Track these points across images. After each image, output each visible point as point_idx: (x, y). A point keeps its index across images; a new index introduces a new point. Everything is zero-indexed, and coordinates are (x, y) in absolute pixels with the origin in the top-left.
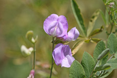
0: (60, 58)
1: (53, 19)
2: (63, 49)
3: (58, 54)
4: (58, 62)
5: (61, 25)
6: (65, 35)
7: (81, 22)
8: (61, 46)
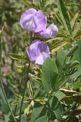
0: (35, 55)
3: (33, 50)
4: (32, 59)
6: (42, 31)
7: (67, 21)
8: (38, 42)
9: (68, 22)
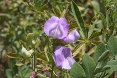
0: (61, 61)
1: (54, 21)
2: (63, 51)
4: (58, 64)
5: (62, 28)
6: (65, 37)
8: (62, 48)
9: (82, 25)
